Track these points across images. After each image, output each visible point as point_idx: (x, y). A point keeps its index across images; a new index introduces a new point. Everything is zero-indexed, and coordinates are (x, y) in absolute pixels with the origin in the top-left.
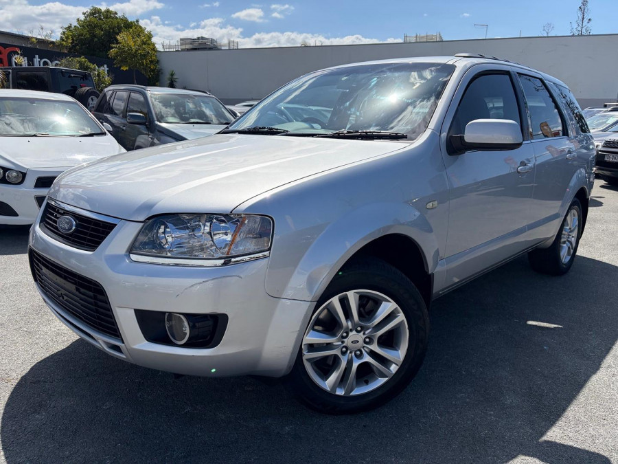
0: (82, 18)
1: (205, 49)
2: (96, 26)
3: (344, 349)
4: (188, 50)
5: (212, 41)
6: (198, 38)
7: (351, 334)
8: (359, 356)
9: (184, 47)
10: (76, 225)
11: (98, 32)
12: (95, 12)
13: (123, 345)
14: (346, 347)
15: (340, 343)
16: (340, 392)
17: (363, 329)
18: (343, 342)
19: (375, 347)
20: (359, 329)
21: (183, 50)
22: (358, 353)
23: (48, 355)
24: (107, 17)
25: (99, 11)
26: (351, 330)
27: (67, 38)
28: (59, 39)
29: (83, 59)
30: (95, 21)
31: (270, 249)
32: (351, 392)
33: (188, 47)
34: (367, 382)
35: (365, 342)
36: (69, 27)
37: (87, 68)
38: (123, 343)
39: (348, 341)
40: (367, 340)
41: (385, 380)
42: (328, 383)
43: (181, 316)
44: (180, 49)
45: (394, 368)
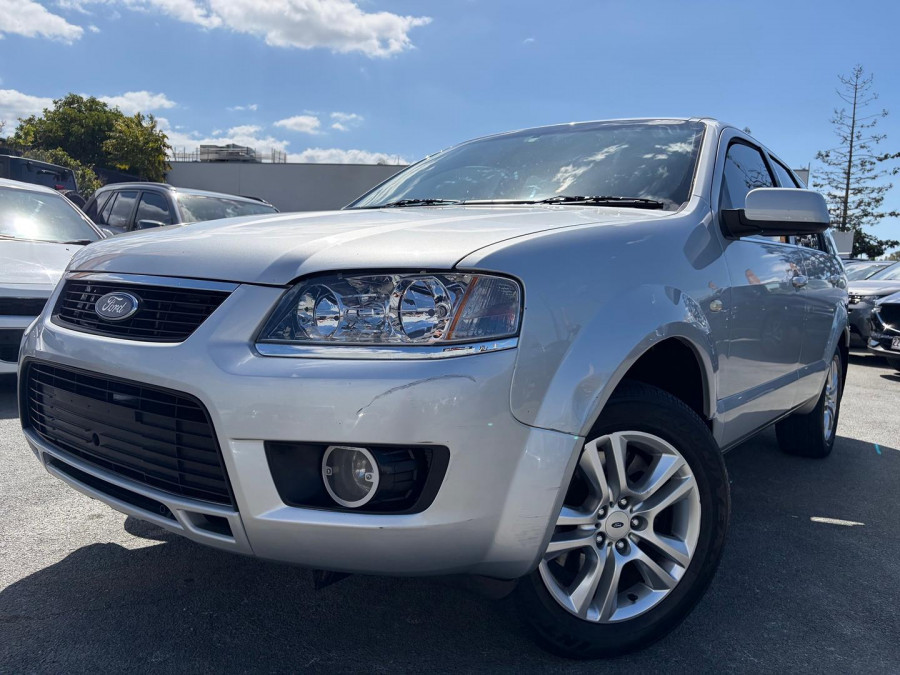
0: (52, 108)
1: (237, 161)
2: (73, 120)
3: (600, 539)
4: (211, 161)
5: (249, 150)
6: (228, 146)
7: (611, 511)
8: (624, 551)
9: (205, 157)
10: (139, 306)
11: (75, 128)
12: (72, 101)
13: (236, 514)
14: (602, 534)
15: (593, 527)
16: (594, 616)
17: (631, 500)
18: (598, 525)
19: (649, 534)
20: (624, 502)
21: (203, 161)
22: (621, 545)
23: (27, 574)
24: (90, 109)
25: (79, 100)
26: (611, 504)
27: (27, 134)
28: (12, 135)
29: (60, 152)
30: (74, 113)
31: (517, 335)
32: (610, 615)
33: (212, 157)
34: (633, 599)
35: (633, 526)
36: (30, 120)
37: (66, 164)
38: (236, 509)
39: (605, 525)
40: (636, 522)
41: (664, 593)
42: (575, 600)
43: (365, 451)
44: (199, 160)
45: (678, 572)
